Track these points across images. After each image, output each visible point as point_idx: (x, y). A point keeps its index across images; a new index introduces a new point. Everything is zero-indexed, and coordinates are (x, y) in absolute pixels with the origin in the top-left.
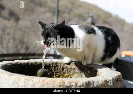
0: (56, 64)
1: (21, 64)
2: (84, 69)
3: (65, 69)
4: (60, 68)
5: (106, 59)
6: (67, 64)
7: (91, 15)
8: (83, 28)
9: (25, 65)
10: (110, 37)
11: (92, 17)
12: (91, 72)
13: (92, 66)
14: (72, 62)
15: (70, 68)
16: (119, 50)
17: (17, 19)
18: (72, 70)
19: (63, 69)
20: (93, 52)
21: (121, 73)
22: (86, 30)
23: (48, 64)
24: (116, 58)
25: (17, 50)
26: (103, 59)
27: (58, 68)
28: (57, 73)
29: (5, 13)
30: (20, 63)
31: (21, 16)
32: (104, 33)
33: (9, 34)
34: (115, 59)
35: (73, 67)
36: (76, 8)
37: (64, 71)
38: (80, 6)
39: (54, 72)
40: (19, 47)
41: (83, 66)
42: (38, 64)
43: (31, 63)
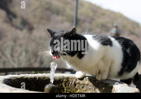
0: (67, 79)
1: (27, 78)
2: (98, 85)
3: (77, 85)
4: (72, 84)
5: (124, 74)
6: (79, 79)
7: (115, 25)
8: (98, 39)
9: (32, 79)
10: (129, 49)
11: (116, 27)
12: (106, 89)
13: (108, 82)
14: (86, 77)
15: (83, 84)
16: (139, 64)
17: (31, 29)
18: (85, 86)
19: (75, 85)
20: (109, 66)
21: (139, 90)
22: (101, 41)
23: (57, 79)
24: (136, 72)
25: (30, 64)
26: (120, 73)
27: (69, 83)
28: (68, 90)
29: (17, 22)
30: (25, 77)
31: (35, 26)
32: (122, 44)
33: (21, 46)
34: (135, 74)
35: (87, 82)
36: (99, 17)
37: (76, 87)
38: (103, 15)
39: (64, 89)
40: (33, 61)
41: (97, 82)
42: (47, 78)
43: (39, 78)
